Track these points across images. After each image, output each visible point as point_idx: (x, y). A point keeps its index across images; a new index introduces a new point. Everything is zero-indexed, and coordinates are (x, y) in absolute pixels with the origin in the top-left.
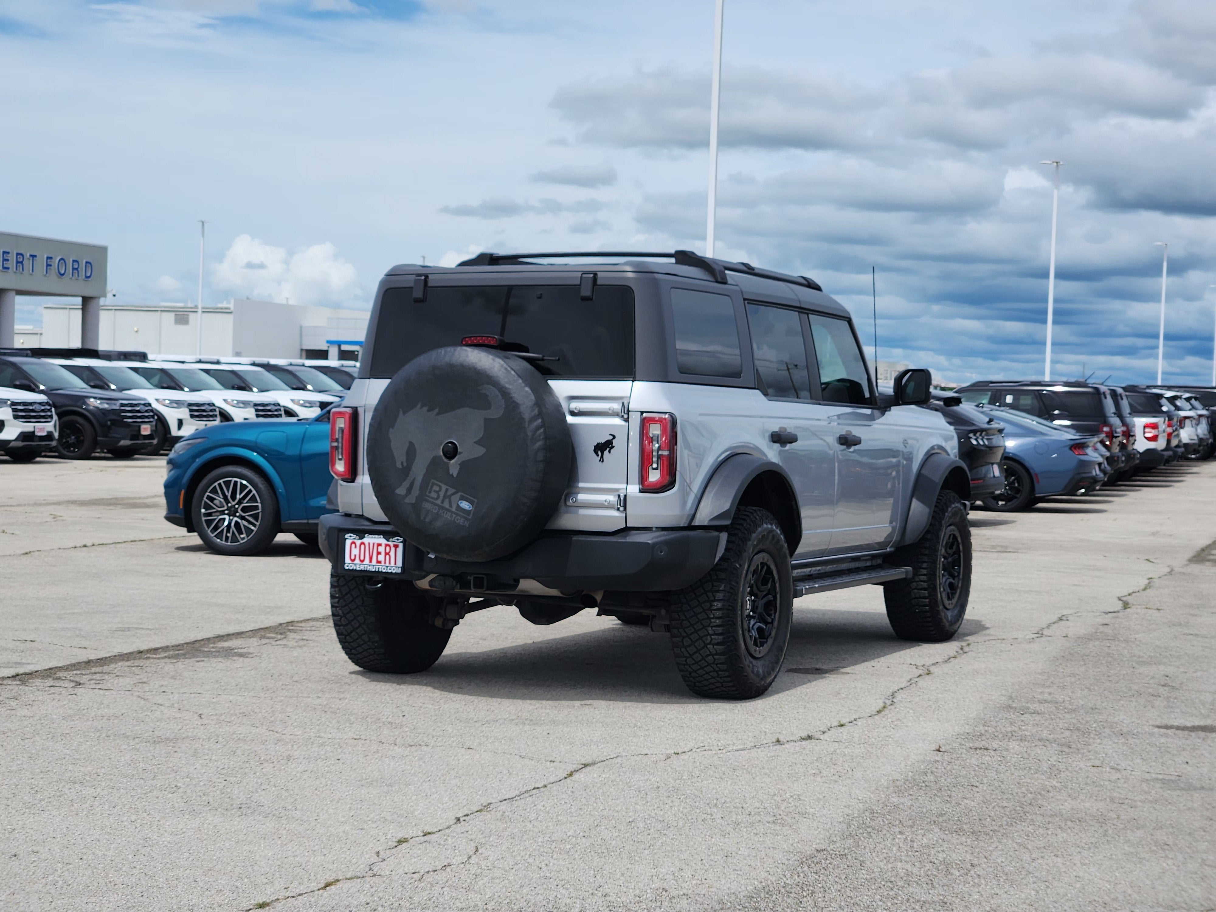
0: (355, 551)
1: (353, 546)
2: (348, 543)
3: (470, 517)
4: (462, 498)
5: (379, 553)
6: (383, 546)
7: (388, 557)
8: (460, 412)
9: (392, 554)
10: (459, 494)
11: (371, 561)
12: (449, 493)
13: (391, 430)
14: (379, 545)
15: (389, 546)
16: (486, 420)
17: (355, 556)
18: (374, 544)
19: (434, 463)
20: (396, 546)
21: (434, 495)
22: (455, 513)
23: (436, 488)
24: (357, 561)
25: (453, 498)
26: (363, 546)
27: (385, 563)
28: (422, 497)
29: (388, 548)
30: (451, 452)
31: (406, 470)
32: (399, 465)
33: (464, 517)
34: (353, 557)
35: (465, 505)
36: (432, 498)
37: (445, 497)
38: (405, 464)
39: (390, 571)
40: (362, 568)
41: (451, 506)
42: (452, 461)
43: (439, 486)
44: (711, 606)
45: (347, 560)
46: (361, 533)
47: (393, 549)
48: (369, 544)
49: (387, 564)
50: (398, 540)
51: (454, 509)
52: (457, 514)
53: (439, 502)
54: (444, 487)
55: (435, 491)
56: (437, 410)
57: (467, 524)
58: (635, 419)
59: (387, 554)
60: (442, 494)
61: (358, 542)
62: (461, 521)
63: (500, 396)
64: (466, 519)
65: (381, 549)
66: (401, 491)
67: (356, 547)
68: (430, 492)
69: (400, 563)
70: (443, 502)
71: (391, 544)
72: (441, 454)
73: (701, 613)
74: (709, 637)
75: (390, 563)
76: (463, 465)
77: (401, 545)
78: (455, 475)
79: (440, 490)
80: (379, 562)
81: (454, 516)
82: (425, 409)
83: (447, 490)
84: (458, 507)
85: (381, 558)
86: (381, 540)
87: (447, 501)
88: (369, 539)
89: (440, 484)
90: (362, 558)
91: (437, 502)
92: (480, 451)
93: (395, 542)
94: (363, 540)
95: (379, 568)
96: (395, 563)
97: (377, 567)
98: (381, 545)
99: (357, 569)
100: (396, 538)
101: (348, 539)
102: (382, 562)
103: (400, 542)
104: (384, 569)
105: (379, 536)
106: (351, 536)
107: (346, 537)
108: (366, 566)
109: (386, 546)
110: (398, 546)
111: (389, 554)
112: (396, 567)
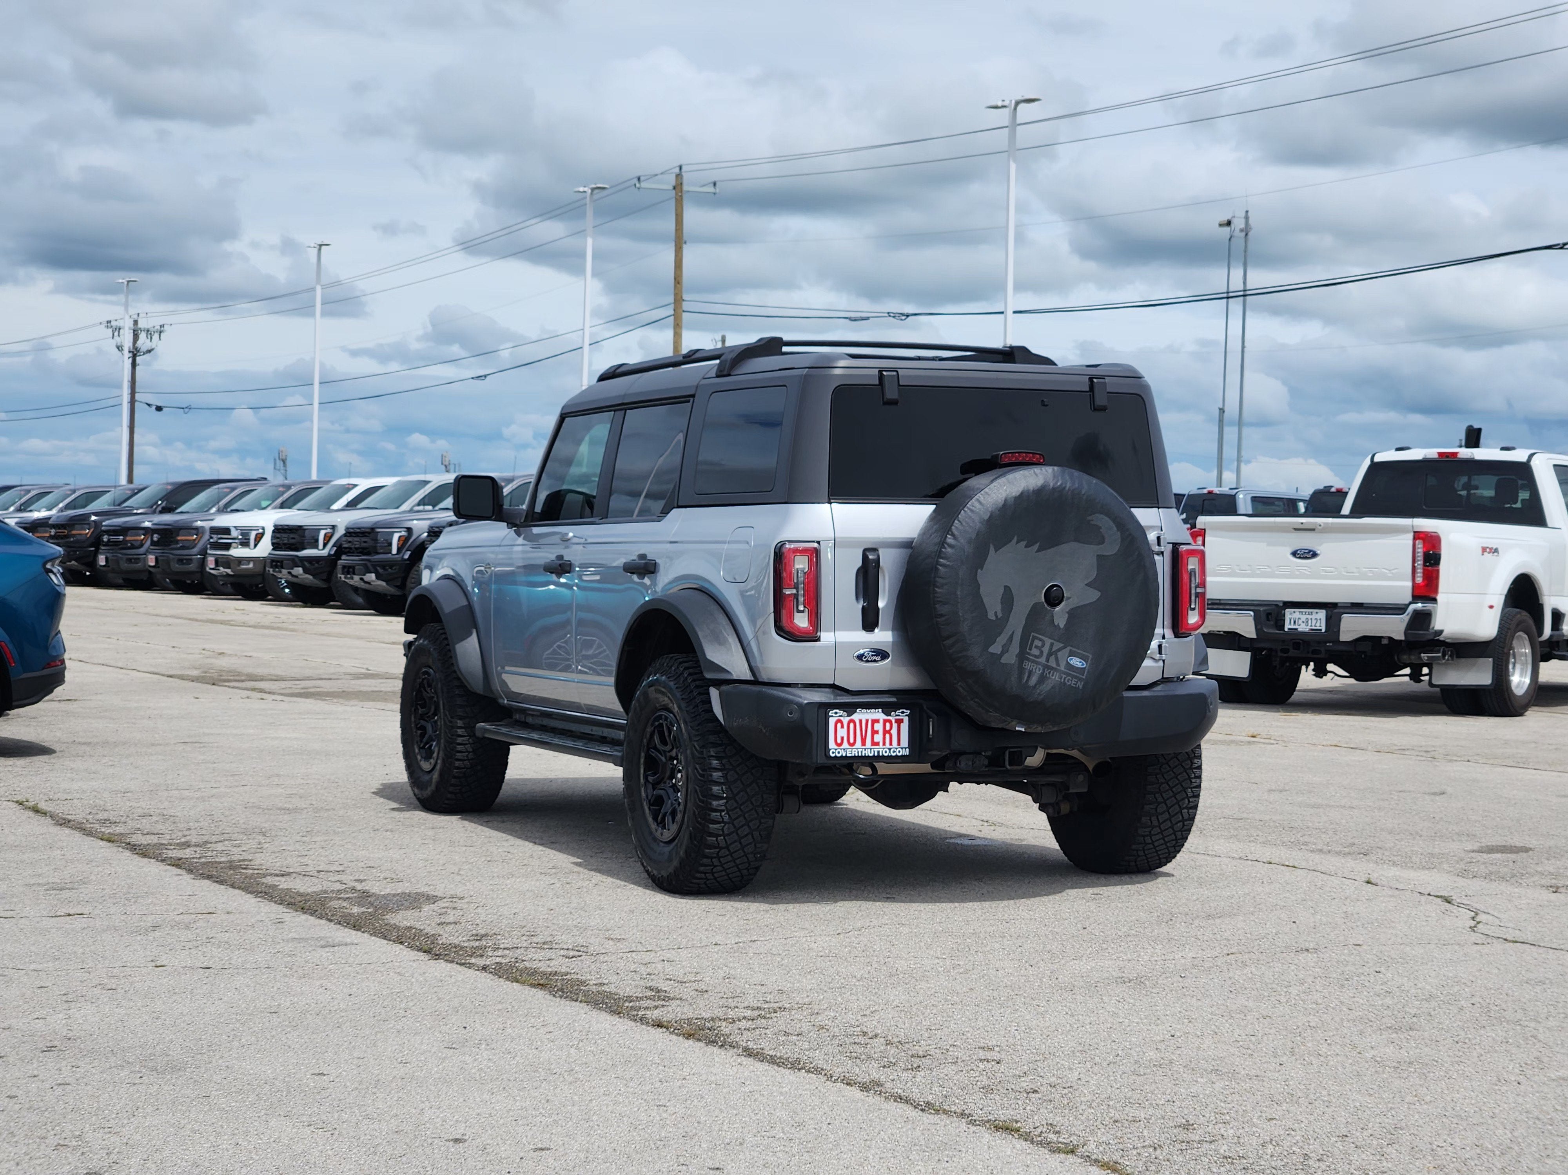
0: (842, 732)
1: (839, 725)
2: (832, 721)
3: (1084, 677)
4: (1072, 654)
5: (875, 732)
6: (881, 721)
7: (887, 736)
8: (1065, 547)
9: (894, 732)
10: (1069, 648)
11: (864, 742)
12: (1054, 649)
13: (979, 570)
14: (875, 721)
15: (890, 722)
16: (1100, 558)
17: (842, 738)
18: (867, 721)
20: (899, 722)
21: (1035, 652)
22: (1065, 673)
23: (1039, 644)
24: (845, 745)
25: (1060, 654)
26: (852, 725)
27: (884, 744)
29: (888, 725)
30: (1054, 598)
31: (1001, 623)
32: (991, 616)
33: (1076, 677)
34: (839, 741)
35: (1076, 662)
36: (1033, 655)
37: (1050, 654)
38: (1000, 615)
39: (894, 754)
40: (855, 753)
41: (1058, 664)
42: (1057, 609)
43: (1040, 640)
44: (1192, 763)
45: (832, 745)
46: (850, 708)
47: (895, 726)
48: (861, 721)
49: (888, 746)
50: (903, 712)
51: (1062, 668)
52: (1068, 675)
53: (1043, 660)
54: (1048, 642)
55: (1036, 647)
56: (1037, 546)
57: (1080, 685)
59: (885, 732)
60: (1046, 650)
61: (845, 720)
62: (1073, 683)
63: (1115, 529)
64: (1080, 679)
65: (879, 727)
66: (996, 649)
67: (842, 727)
68: (1030, 649)
69: (905, 742)
70: (1048, 661)
71: (892, 719)
72: (1043, 600)
75: (891, 744)
76: (1073, 614)
77: (906, 719)
78: (1062, 626)
79: (1043, 645)
80: (874, 743)
81: (1064, 676)
82: (1024, 543)
83: (1052, 645)
84: (1069, 666)
85: (878, 738)
86: (879, 715)
87: (1052, 658)
88: (861, 715)
89: (1043, 638)
90: (852, 741)
91: (1039, 660)
92: (1094, 595)
93: (899, 715)
94: (852, 717)
95: (878, 752)
96: (899, 744)
97: (876, 750)
98: (877, 721)
99: (848, 755)
100: (901, 711)
101: (832, 716)
102: (881, 744)
103: (906, 715)
104: (886, 752)
105: (877, 710)
106: (836, 713)
107: (830, 714)
108: (860, 750)
109: (885, 721)
110: (902, 721)
111: (889, 732)
112: (902, 748)
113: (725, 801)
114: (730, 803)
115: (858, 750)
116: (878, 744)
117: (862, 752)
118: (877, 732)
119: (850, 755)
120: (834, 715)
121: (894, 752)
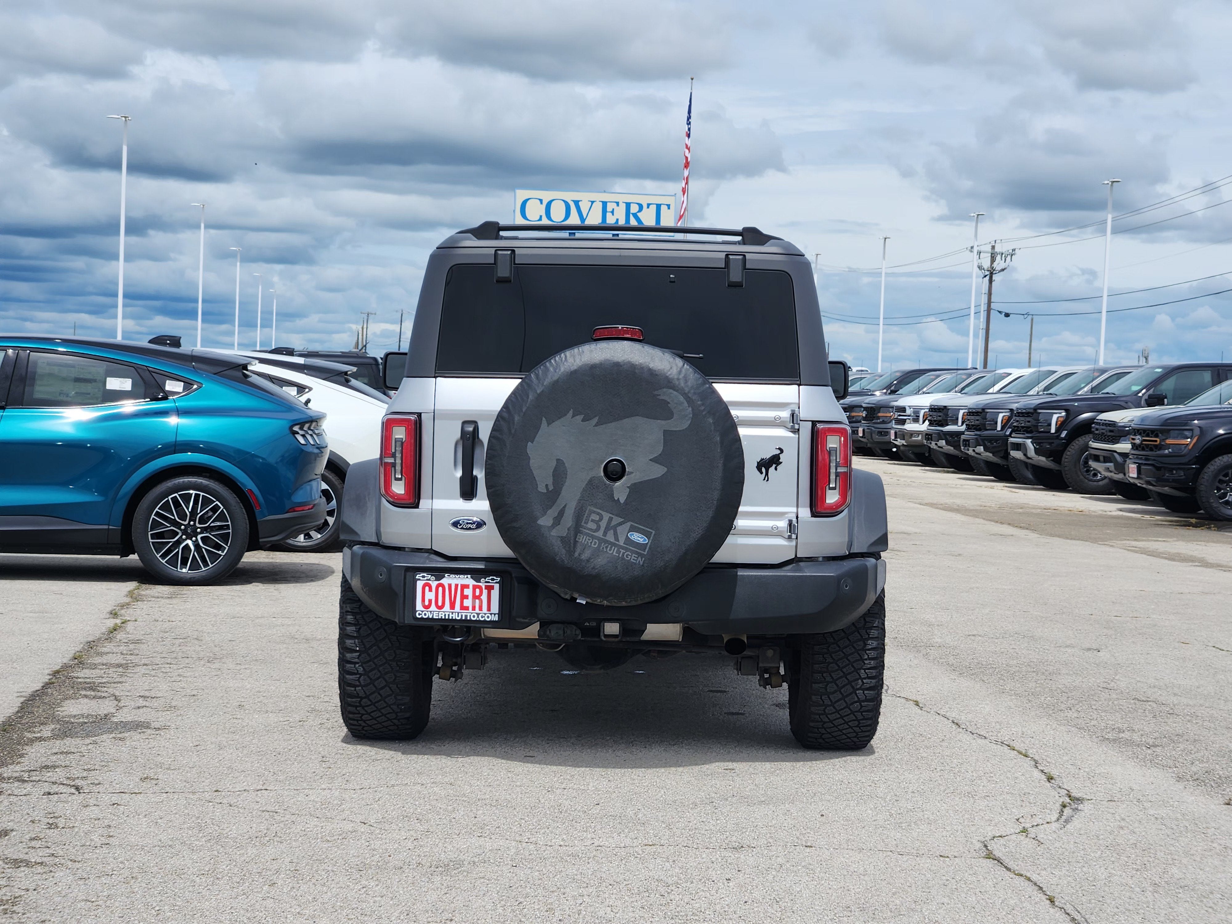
0: (430, 595)
1: (427, 588)
2: (420, 585)
3: (645, 553)
4: (633, 529)
5: (464, 597)
6: (471, 587)
7: (477, 601)
8: (627, 422)
9: (484, 597)
10: (629, 524)
11: (452, 606)
12: (613, 523)
13: (529, 443)
14: (465, 586)
15: (480, 588)
16: (665, 432)
17: (430, 601)
18: (457, 586)
19: (591, 484)
20: (490, 588)
21: (592, 525)
22: (623, 548)
23: (597, 518)
24: (433, 608)
25: (619, 529)
26: (440, 589)
27: (474, 609)
28: (577, 528)
29: (478, 591)
30: (615, 472)
31: (552, 496)
32: (542, 489)
33: (637, 553)
34: (427, 603)
35: (637, 538)
36: (591, 530)
37: (607, 529)
38: (551, 488)
39: (483, 619)
40: (441, 615)
41: (617, 539)
42: (618, 484)
43: (598, 514)
45: (419, 606)
46: (439, 573)
47: (485, 592)
48: (450, 586)
49: (477, 610)
50: (493, 579)
51: (621, 543)
52: (627, 550)
53: (600, 534)
54: (606, 516)
55: (593, 521)
56: (595, 420)
57: (641, 561)
58: (806, 430)
59: (475, 597)
60: (603, 524)
61: (434, 584)
62: (633, 558)
63: (686, 404)
64: (641, 555)
65: (468, 592)
66: (545, 521)
67: (430, 590)
68: (586, 523)
69: (495, 608)
70: (605, 534)
71: (483, 585)
72: (602, 474)
73: (852, 654)
74: (860, 681)
75: (481, 609)
77: (497, 586)
78: (622, 501)
79: (601, 519)
80: (463, 608)
81: (622, 551)
82: (579, 418)
83: (611, 519)
84: (628, 541)
85: (468, 603)
86: (468, 580)
87: (611, 533)
88: (449, 580)
89: (601, 512)
90: (440, 604)
91: (596, 534)
92: (658, 471)
93: (489, 582)
94: (441, 581)
95: (466, 616)
96: (489, 609)
97: (464, 614)
98: (467, 586)
99: (435, 617)
100: (491, 578)
101: (419, 580)
102: (471, 608)
103: (496, 583)
104: (474, 616)
105: (466, 576)
106: (423, 577)
107: (417, 577)
108: (447, 614)
109: (475, 587)
110: (492, 588)
111: (479, 597)
112: (491, 614)
113: (358, 654)
114: (363, 656)
115: (446, 612)
116: (467, 608)
117: (449, 615)
118: (467, 597)
119: (437, 617)
120: (421, 578)
121: (482, 617)
